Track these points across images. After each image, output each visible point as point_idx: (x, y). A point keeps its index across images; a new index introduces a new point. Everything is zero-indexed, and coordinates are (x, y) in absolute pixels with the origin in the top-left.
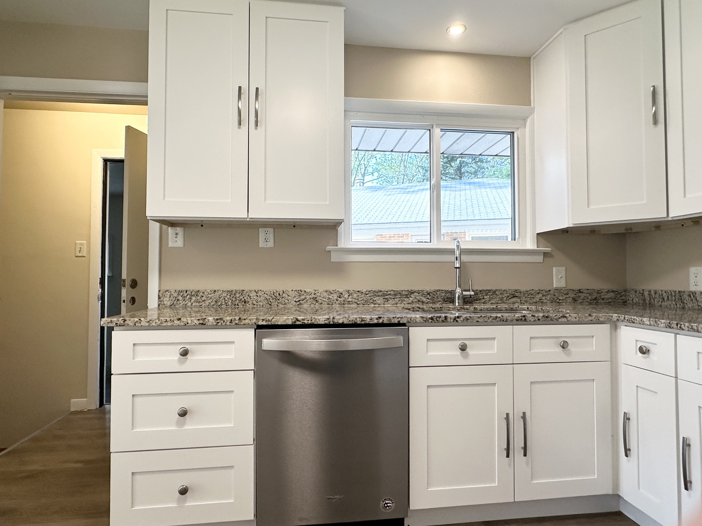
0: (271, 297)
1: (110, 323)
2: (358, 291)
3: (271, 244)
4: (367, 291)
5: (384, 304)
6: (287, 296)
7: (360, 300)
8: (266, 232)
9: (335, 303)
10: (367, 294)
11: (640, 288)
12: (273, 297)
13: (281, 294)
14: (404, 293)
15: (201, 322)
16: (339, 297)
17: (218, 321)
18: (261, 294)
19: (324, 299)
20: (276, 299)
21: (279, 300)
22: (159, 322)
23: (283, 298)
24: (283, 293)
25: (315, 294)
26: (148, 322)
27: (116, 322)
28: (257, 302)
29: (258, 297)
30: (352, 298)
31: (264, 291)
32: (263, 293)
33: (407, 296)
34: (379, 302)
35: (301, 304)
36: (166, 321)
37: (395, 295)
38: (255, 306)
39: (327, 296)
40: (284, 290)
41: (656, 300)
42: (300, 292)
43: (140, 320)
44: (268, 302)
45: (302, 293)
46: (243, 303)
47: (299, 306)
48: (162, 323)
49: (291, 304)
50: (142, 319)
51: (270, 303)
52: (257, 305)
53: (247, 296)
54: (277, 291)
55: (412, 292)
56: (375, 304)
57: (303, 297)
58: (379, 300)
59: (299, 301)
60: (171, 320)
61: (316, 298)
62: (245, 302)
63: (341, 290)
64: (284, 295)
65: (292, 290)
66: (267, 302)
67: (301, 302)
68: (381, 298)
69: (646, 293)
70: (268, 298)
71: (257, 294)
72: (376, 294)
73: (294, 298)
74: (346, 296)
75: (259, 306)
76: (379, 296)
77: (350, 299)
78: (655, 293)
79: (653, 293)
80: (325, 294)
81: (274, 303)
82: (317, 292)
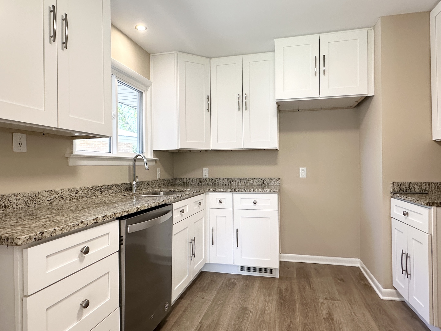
0: (29, 199)
1: (29, 240)
2: (87, 188)
3: (24, 150)
4: (91, 187)
5: (100, 196)
6: (41, 196)
7: (88, 194)
8: (20, 137)
9: (74, 198)
10: (91, 190)
11: (182, 177)
12: (31, 198)
13: (37, 195)
14: (109, 187)
15: (95, 221)
16: (77, 194)
17: (104, 218)
18: (20, 198)
19: (67, 196)
20: (33, 200)
21: (35, 201)
22: (69, 228)
23: (38, 198)
24: (39, 194)
25: (62, 192)
26: (61, 230)
27: (35, 237)
28: (17, 206)
29: (17, 201)
30: (84, 193)
31: (23, 193)
32: (22, 196)
33: (110, 189)
34: (98, 194)
35: (52, 202)
36: (74, 226)
37: (105, 189)
38: (15, 209)
39: (70, 194)
40: (40, 192)
41: (189, 182)
42: (51, 192)
43: (55, 229)
44: (27, 204)
45: (53, 193)
46: (4, 208)
47: (51, 204)
48: (71, 229)
49: (44, 203)
50: (56, 228)
51: (28, 205)
52: (17, 208)
53: (7, 201)
54: (34, 193)
55: (112, 186)
56: (96, 196)
57: (53, 196)
58: (98, 193)
59: (50, 200)
60: (77, 224)
61: (62, 196)
62: (5, 207)
63: (78, 188)
64: (40, 196)
65: (46, 191)
66: (25, 204)
67: (52, 200)
68: (99, 192)
69: (185, 180)
70: (26, 200)
71: (17, 198)
72: (96, 189)
73: (47, 198)
74: (81, 192)
75: (18, 209)
76: (98, 190)
77: (83, 195)
78: (189, 179)
79: (188, 179)
80: (68, 192)
81: (32, 205)
82: (63, 191)
